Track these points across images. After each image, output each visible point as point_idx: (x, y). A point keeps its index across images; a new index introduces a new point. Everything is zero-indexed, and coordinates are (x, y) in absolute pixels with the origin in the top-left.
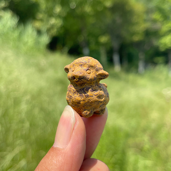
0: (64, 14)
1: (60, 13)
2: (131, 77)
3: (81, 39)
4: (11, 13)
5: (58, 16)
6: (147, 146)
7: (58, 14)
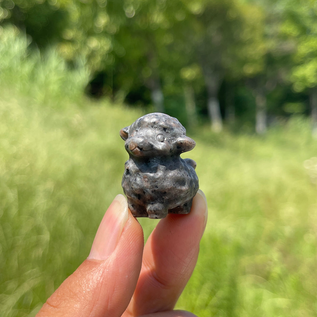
0: (114, 29)
1: (106, 26)
2: (243, 141)
3: (147, 73)
4: (16, 31)
5: (103, 32)
6: (277, 270)
7: (102, 29)
